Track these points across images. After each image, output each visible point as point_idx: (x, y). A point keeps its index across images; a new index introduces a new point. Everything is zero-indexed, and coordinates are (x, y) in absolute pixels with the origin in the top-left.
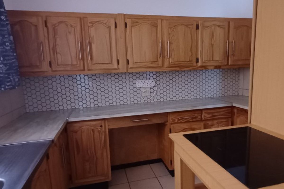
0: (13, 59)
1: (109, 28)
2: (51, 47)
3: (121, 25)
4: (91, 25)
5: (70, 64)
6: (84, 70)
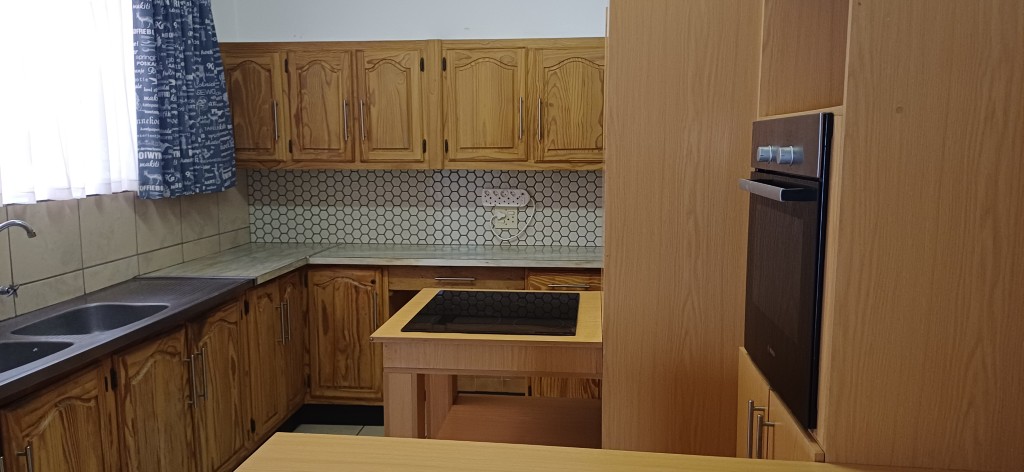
0: (225, 136)
1: (408, 72)
2: (294, 112)
3: (433, 65)
4: (370, 66)
5: (326, 147)
6: (353, 161)
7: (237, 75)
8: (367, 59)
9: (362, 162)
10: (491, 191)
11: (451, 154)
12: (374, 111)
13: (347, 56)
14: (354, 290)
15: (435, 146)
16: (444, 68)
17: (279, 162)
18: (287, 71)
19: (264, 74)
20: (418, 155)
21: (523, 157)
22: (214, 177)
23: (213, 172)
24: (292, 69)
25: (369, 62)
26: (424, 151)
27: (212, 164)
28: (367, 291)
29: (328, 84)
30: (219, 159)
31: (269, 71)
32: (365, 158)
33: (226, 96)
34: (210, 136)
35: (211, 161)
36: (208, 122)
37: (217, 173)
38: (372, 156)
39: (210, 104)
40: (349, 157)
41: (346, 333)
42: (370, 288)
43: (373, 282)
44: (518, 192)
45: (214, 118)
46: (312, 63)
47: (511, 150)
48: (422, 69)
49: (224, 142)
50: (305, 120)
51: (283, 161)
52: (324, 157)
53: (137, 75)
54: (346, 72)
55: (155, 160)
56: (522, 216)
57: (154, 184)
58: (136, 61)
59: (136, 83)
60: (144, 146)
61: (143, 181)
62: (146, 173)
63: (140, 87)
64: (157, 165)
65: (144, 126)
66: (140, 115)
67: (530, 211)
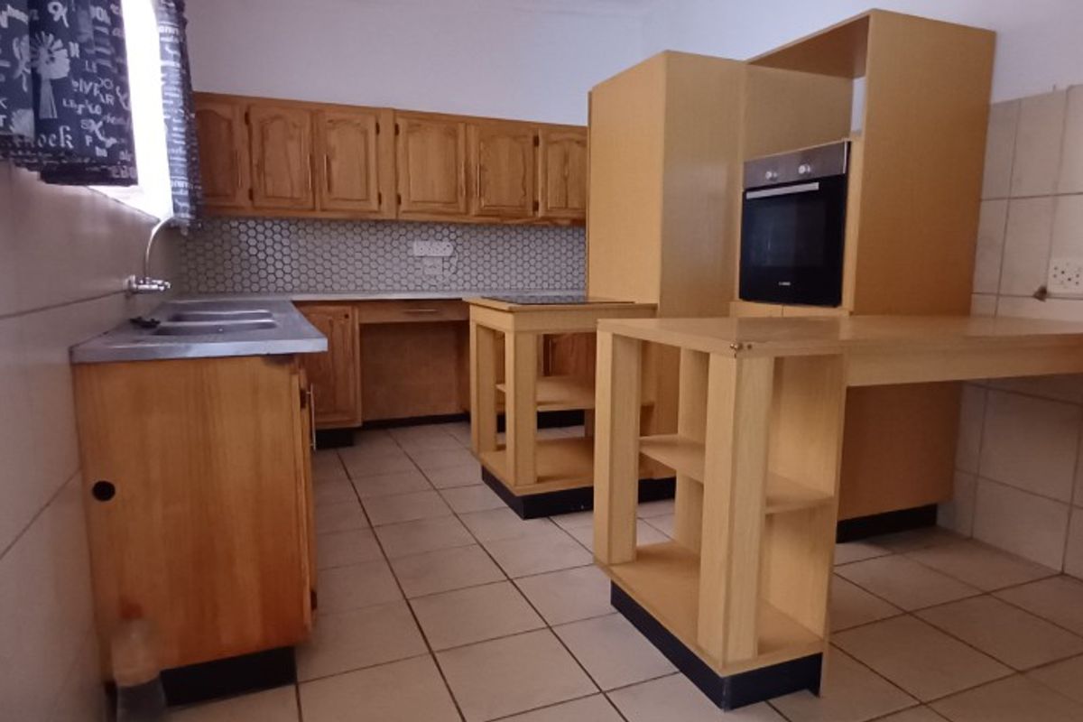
1: (365, 133)
2: (255, 162)
3: (387, 130)
4: (331, 124)
5: (289, 195)
6: (313, 209)
8: (327, 119)
9: (323, 210)
10: (422, 243)
11: (403, 207)
12: (335, 165)
13: (308, 115)
15: (388, 200)
16: (397, 133)
18: (247, 123)
19: (224, 125)
20: (374, 205)
24: (253, 121)
25: (329, 122)
26: (380, 202)
28: (341, 324)
29: (291, 138)
31: (229, 123)
32: (325, 207)
38: (331, 205)
40: (310, 206)
42: (343, 322)
43: (347, 316)
44: (445, 243)
47: (452, 205)
48: (378, 131)
50: (267, 170)
51: (244, 208)
52: (285, 204)
54: (307, 129)
56: (446, 265)
62: (176, 201)
63: (169, 117)
64: (186, 193)
65: (174, 155)
66: (170, 145)
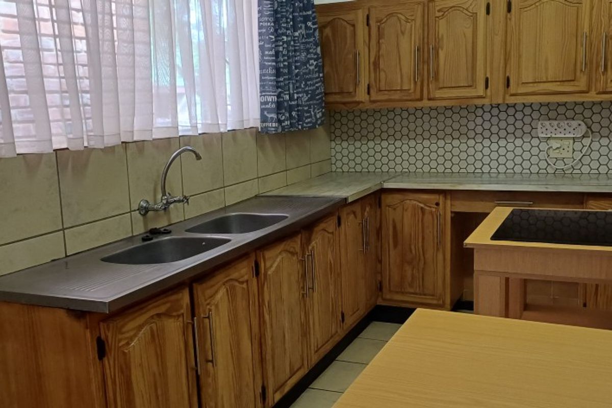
0: (317, 83)
1: (474, 16)
2: (372, 60)
3: (498, 9)
4: (441, 14)
6: (421, 99)
7: (328, 31)
8: (438, 8)
9: (429, 99)
10: (547, 123)
11: (513, 89)
12: (442, 54)
13: (420, 8)
14: (420, 211)
15: (497, 83)
16: (509, 10)
17: (358, 103)
18: (368, 24)
19: (349, 29)
20: (480, 91)
21: (585, 89)
22: (310, 117)
23: (310, 112)
24: (372, 23)
25: (439, 11)
26: (487, 87)
27: (309, 106)
28: (432, 211)
29: (403, 33)
30: (315, 102)
31: (354, 26)
32: (432, 96)
33: (319, 49)
34: (309, 83)
35: (308, 103)
36: (307, 71)
37: (312, 113)
38: (438, 94)
39: (309, 56)
40: (418, 96)
41: (413, 247)
42: (434, 210)
43: (437, 204)
44: (574, 123)
45: (312, 68)
46: (390, 15)
47: (572, 83)
48: (488, 12)
49: (317, 88)
50: (382, 66)
51: (362, 102)
52: (396, 96)
53: (260, 34)
54: (419, 21)
55: (272, 102)
56: (578, 146)
57: (272, 122)
58: (259, 22)
59: (259, 41)
60: (264, 92)
61: (264, 119)
62: (266, 113)
63: (262, 43)
64: (274, 106)
65: (264, 75)
66: (262, 67)
67: (586, 141)
